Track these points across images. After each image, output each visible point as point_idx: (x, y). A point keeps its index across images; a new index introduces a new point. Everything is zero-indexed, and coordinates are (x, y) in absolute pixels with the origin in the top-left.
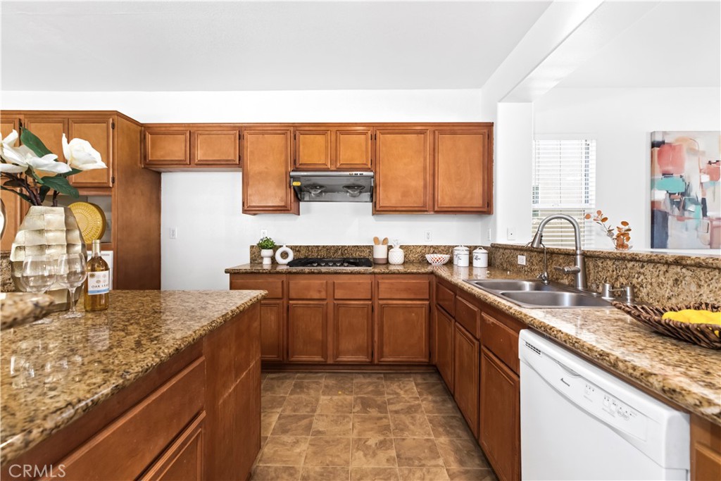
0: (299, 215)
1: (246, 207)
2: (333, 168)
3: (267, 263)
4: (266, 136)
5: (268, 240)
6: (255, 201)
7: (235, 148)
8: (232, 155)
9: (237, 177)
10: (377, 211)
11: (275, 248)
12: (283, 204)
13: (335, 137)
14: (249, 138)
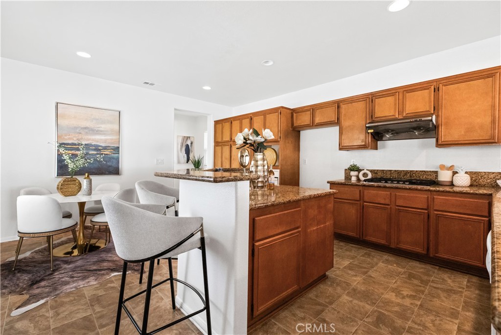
0: (377, 149)
1: (341, 146)
2: (401, 117)
3: (354, 179)
4: (354, 104)
5: (355, 166)
6: (346, 143)
7: (335, 114)
8: (334, 118)
9: (336, 130)
10: (439, 145)
11: (359, 170)
12: (363, 143)
13: (402, 96)
14: (343, 107)
